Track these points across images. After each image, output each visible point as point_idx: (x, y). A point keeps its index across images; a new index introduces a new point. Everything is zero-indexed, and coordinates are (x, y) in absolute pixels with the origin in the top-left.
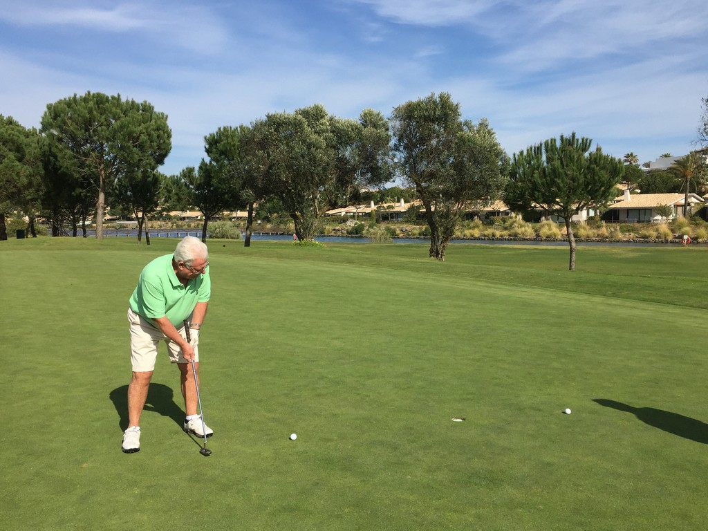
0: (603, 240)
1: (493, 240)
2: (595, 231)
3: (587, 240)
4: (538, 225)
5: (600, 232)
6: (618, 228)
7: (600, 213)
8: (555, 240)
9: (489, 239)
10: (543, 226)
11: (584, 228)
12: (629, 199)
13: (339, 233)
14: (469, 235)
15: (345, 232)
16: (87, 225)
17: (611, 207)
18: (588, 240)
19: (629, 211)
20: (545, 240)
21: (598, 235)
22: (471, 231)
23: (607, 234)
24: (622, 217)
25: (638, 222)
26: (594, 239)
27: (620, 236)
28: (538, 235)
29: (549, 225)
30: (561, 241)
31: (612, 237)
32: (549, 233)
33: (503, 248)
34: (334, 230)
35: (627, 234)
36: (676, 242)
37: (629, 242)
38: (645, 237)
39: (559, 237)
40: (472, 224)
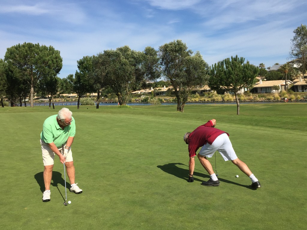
0: (251, 101)
1: (204, 102)
2: (248, 97)
4: (223, 95)
5: (250, 98)
6: (257, 96)
7: (249, 89)
9: (203, 102)
10: (225, 96)
11: (243, 96)
12: (262, 83)
13: (138, 101)
15: (140, 101)
16: (26, 101)
17: (254, 87)
18: (245, 101)
19: (262, 88)
21: (249, 99)
22: (194, 99)
23: (253, 99)
24: (259, 91)
25: (266, 93)
26: (247, 101)
27: (258, 99)
28: (223, 100)
29: (228, 95)
31: (255, 100)
32: (228, 99)
33: (209, 106)
34: (136, 100)
35: (261, 98)
36: (282, 101)
37: (262, 101)
38: (269, 99)
39: (233, 100)
40: (195, 96)
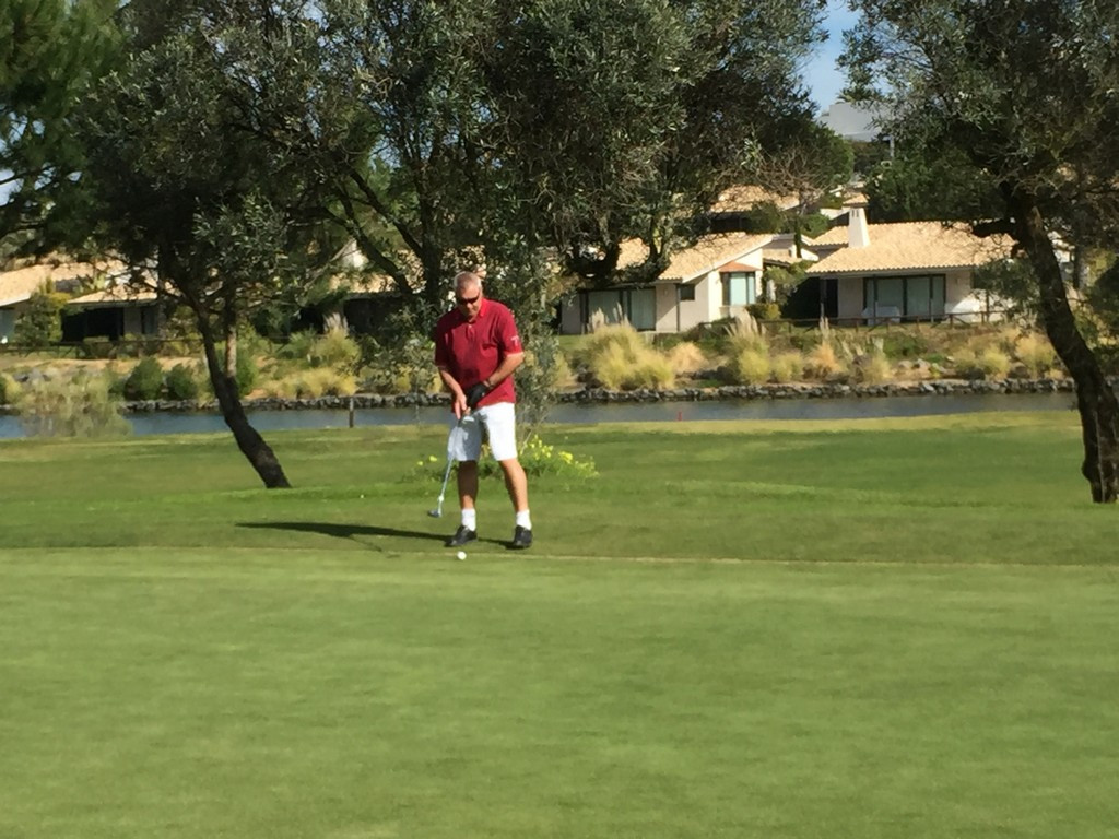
0: (828, 392)
1: (420, 403)
2: (796, 357)
3: (772, 392)
4: (581, 343)
5: (814, 362)
6: (880, 344)
7: (779, 291)
8: (657, 398)
10: (603, 345)
11: (756, 348)
12: (866, 242)
14: (317, 390)
18: (774, 395)
19: (872, 282)
20: (621, 400)
21: (808, 374)
22: (321, 373)
23: (837, 368)
24: (848, 304)
25: (904, 321)
26: (798, 386)
27: (885, 371)
28: (588, 379)
29: (624, 341)
30: (678, 398)
31: (860, 377)
32: (628, 371)
35: (907, 364)
37: (919, 392)
39: (669, 385)
40: (320, 348)
